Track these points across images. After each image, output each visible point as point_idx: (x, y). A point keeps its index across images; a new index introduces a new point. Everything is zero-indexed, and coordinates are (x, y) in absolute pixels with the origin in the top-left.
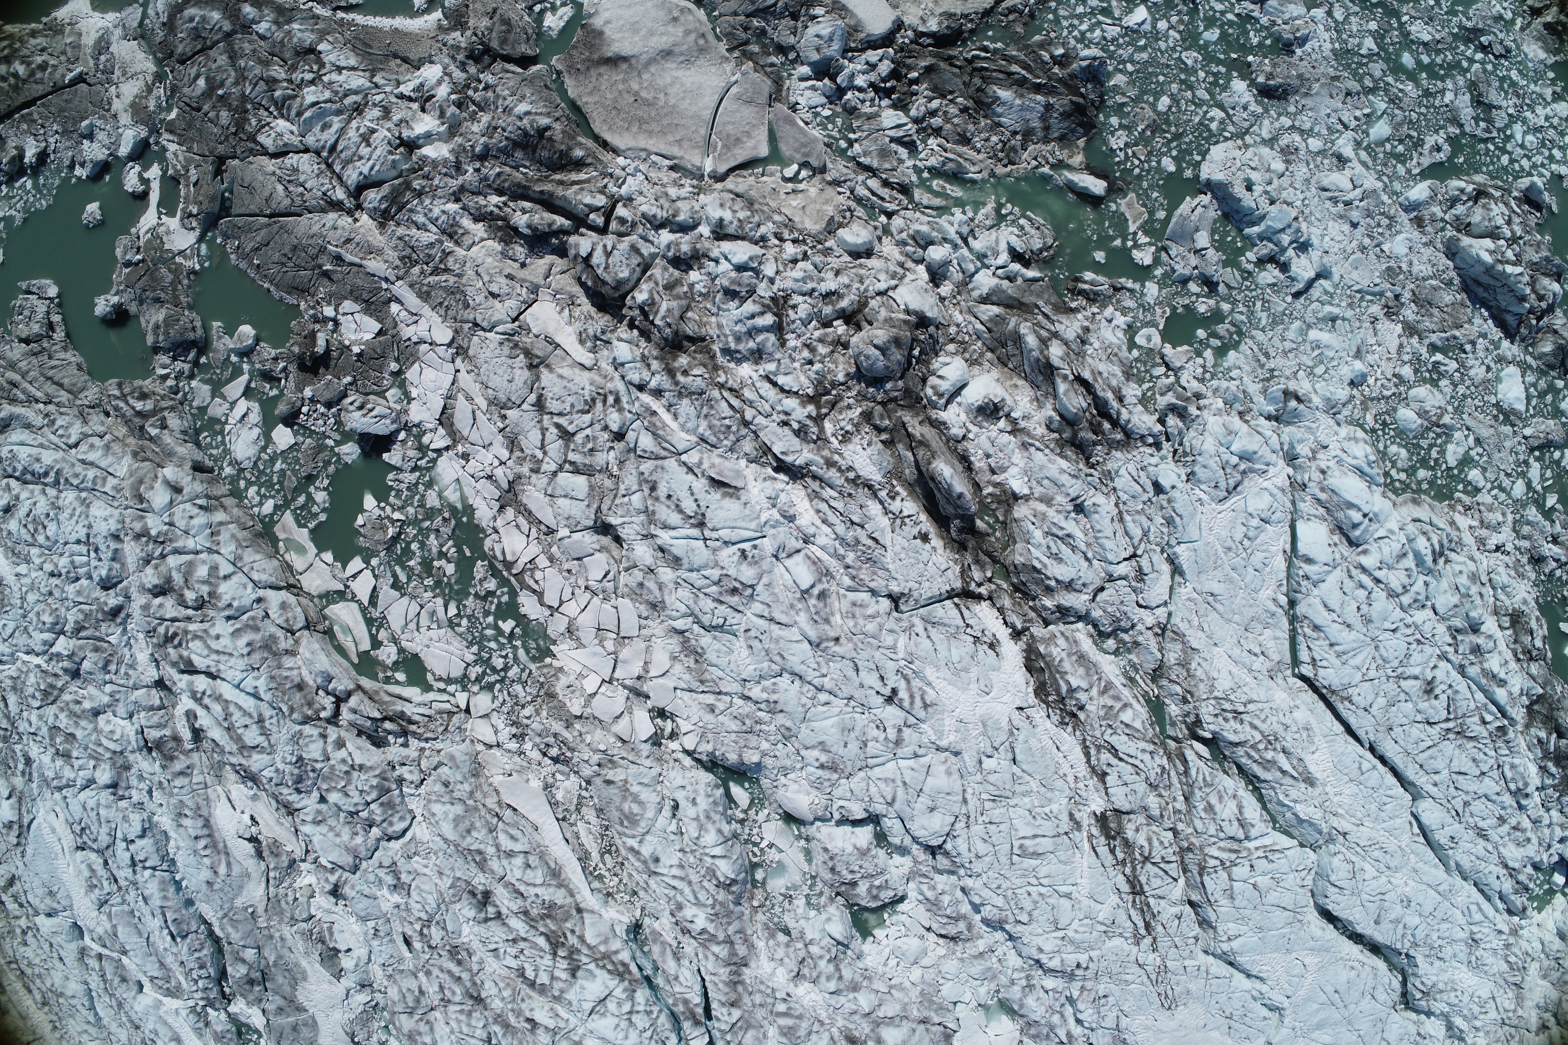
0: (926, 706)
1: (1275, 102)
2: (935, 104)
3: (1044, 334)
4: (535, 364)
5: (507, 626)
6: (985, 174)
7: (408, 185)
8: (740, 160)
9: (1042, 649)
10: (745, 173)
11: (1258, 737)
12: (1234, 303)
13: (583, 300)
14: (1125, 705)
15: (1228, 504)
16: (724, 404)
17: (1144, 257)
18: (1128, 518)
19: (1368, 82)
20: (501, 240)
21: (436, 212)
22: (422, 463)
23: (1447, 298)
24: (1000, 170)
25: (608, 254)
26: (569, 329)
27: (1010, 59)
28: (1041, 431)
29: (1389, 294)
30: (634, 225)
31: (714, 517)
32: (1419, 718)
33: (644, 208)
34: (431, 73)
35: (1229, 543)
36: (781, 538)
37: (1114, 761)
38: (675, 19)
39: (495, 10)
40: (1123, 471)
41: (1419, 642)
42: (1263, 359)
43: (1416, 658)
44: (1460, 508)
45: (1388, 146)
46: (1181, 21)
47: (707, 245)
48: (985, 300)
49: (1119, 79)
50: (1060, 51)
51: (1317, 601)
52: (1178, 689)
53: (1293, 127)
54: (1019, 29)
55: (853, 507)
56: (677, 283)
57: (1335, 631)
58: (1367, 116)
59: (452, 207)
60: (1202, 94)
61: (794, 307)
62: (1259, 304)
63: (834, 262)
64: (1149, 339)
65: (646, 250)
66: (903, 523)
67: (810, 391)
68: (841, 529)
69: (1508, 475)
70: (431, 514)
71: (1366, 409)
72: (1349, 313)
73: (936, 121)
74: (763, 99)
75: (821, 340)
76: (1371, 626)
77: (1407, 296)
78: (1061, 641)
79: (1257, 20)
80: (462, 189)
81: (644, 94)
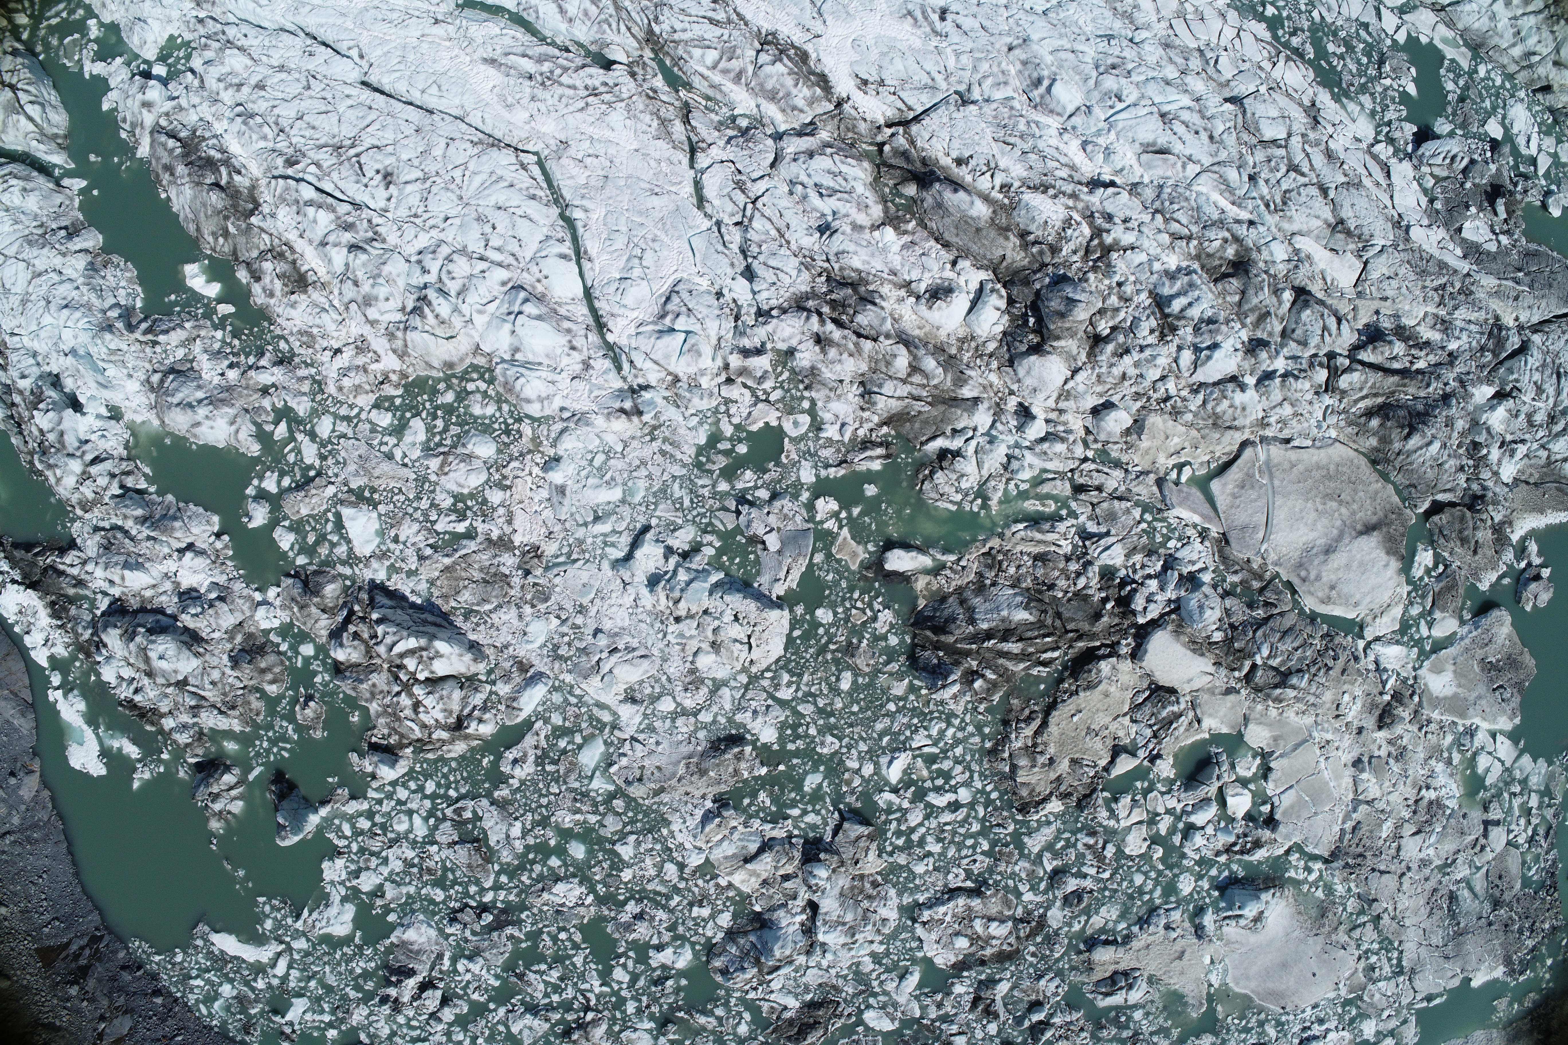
0: (910, 13)
1: (722, 734)
2: (1082, 582)
3: (917, 379)
4: (1339, 226)
5: (1270, 11)
6: (1008, 533)
7: (1495, 355)
8: (1234, 468)
9: (818, 91)
10: (1225, 459)
11: (565, 79)
12: (714, 495)
13: (1320, 295)
14: (714, 67)
15: (670, 282)
16: (1184, 221)
17: (826, 506)
18: (774, 233)
19: (619, 804)
20: (1403, 328)
21: (1464, 336)
22: (1386, 129)
23: (466, 597)
24: (995, 543)
25: (1325, 328)
26: (1322, 266)
27: (1023, 656)
28: (885, 290)
29: (539, 572)
30: (1311, 365)
31: (1155, 123)
32: (390, 149)
33: (1307, 385)
34: (1508, 472)
35: (656, 246)
36: (1092, 121)
37: (710, 14)
38: (1332, 588)
39: (1475, 552)
40: (794, 273)
41: (416, 216)
42: (667, 447)
43: (414, 200)
44: (394, 378)
45: (578, 739)
46: (848, 783)
47: (1246, 365)
48: (976, 400)
49: (899, 688)
50: (978, 684)
51: (542, 222)
52: (664, 98)
53: (695, 715)
54: (1015, 702)
55: (1039, 165)
56: (1257, 324)
57: (514, 199)
58: (610, 765)
59: (1453, 346)
60: (806, 709)
61: (1152, 331)
62: (687, 503)
63: (1128, 389)
64: (796, 424)
65: (1292, 348)
66: (988, 164)
67: (1114, 255)
68: (1041, 145)
69: (344, 436)
70: (1363, 89)
71: (536, 441)
72: (580, 533)
73: (1074, 566)
74: (1233, 537)
75: (1117, 310)
76: (474, 215)
77: (516, 581)
78: (800, 102)
79: (764, 821)
80: (1451, 364)
81: (1334, 504)
